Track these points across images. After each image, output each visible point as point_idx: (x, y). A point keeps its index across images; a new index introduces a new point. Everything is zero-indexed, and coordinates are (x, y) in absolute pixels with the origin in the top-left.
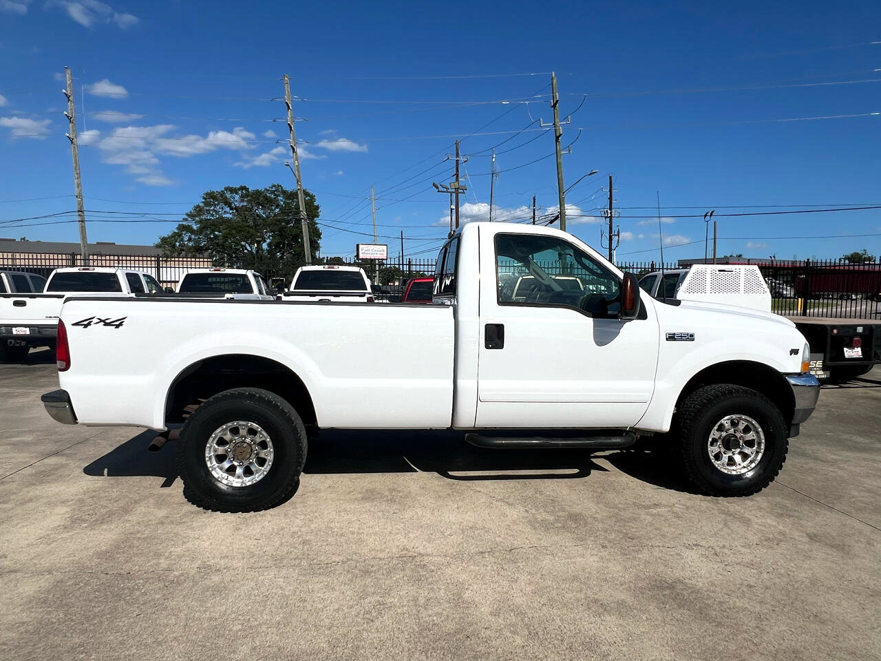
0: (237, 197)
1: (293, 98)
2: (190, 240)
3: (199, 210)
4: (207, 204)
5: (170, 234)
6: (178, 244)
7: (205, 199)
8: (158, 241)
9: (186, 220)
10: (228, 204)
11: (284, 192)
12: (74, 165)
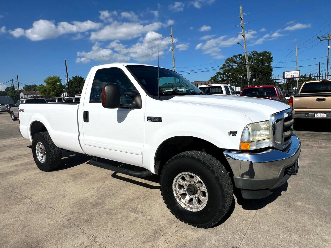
0: (238, 59)
1: (243, 14)
2: (220, 77)
3: (224, 66)
4: (227, 63)
5: (214, 76)
6: (216, 79)
7: (226, 61)
8: (210, 79)
9: (220, 70)
10: (235, 62)
11: (257, 54)
12: (173, 57)
